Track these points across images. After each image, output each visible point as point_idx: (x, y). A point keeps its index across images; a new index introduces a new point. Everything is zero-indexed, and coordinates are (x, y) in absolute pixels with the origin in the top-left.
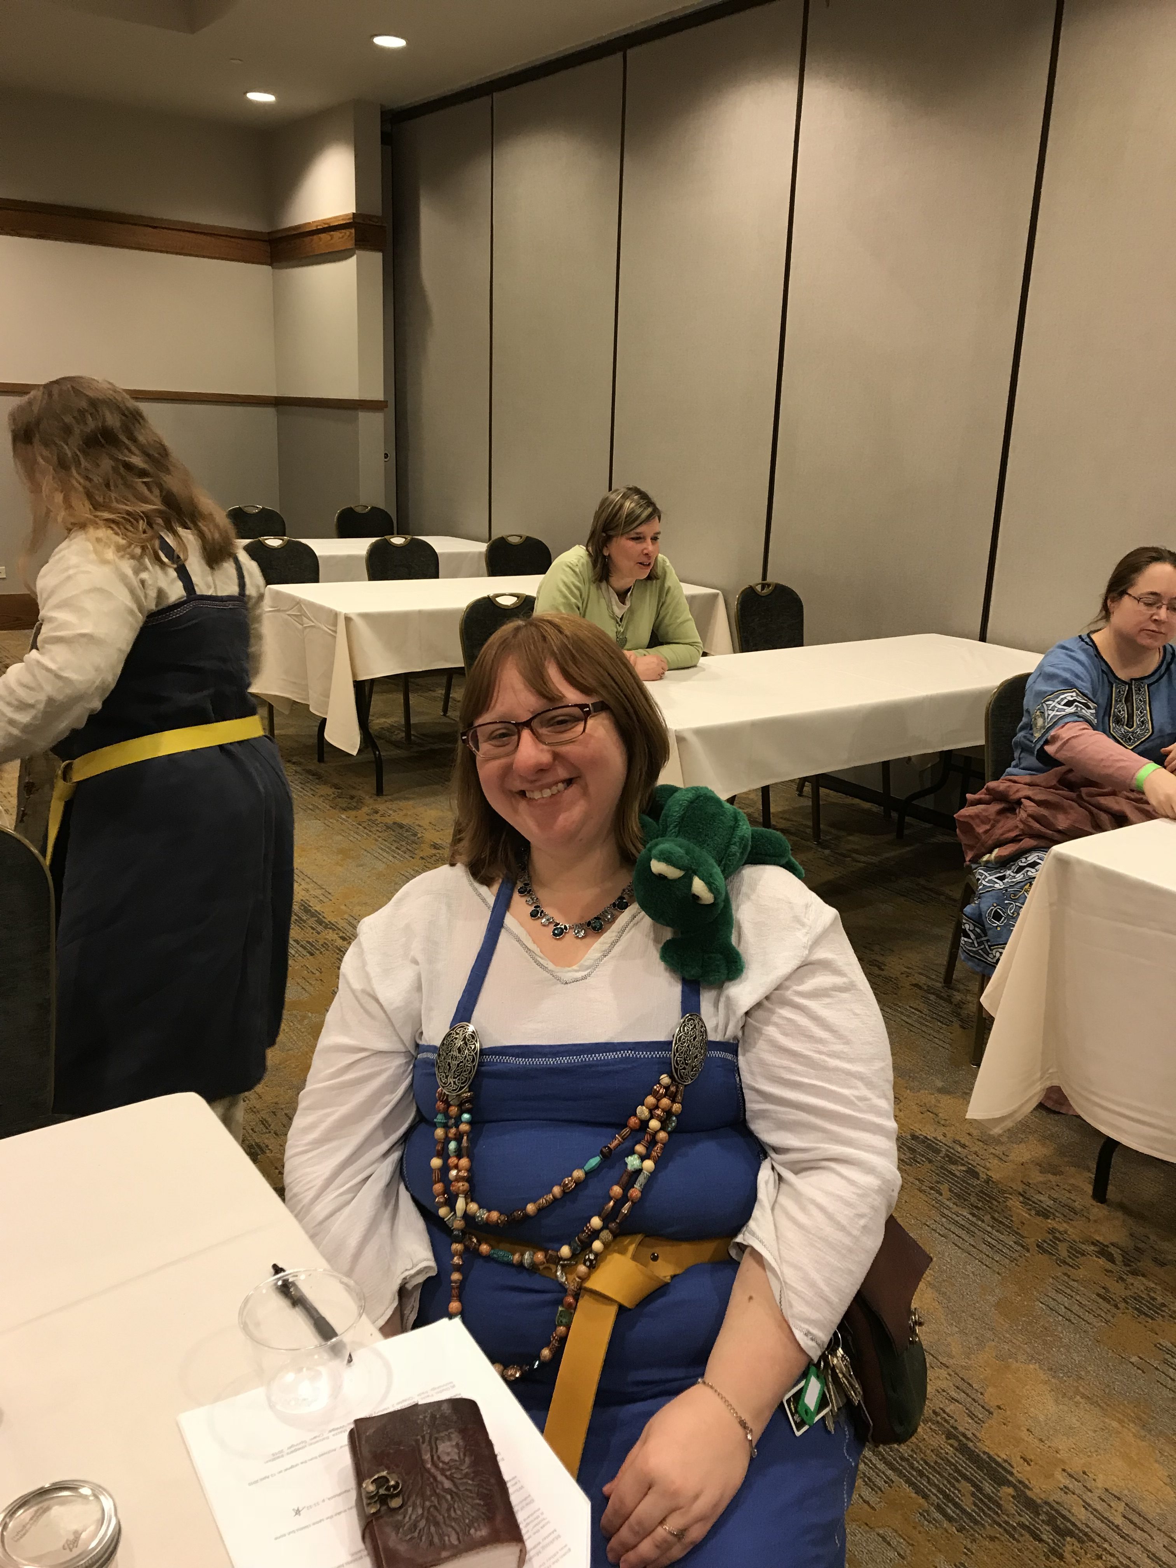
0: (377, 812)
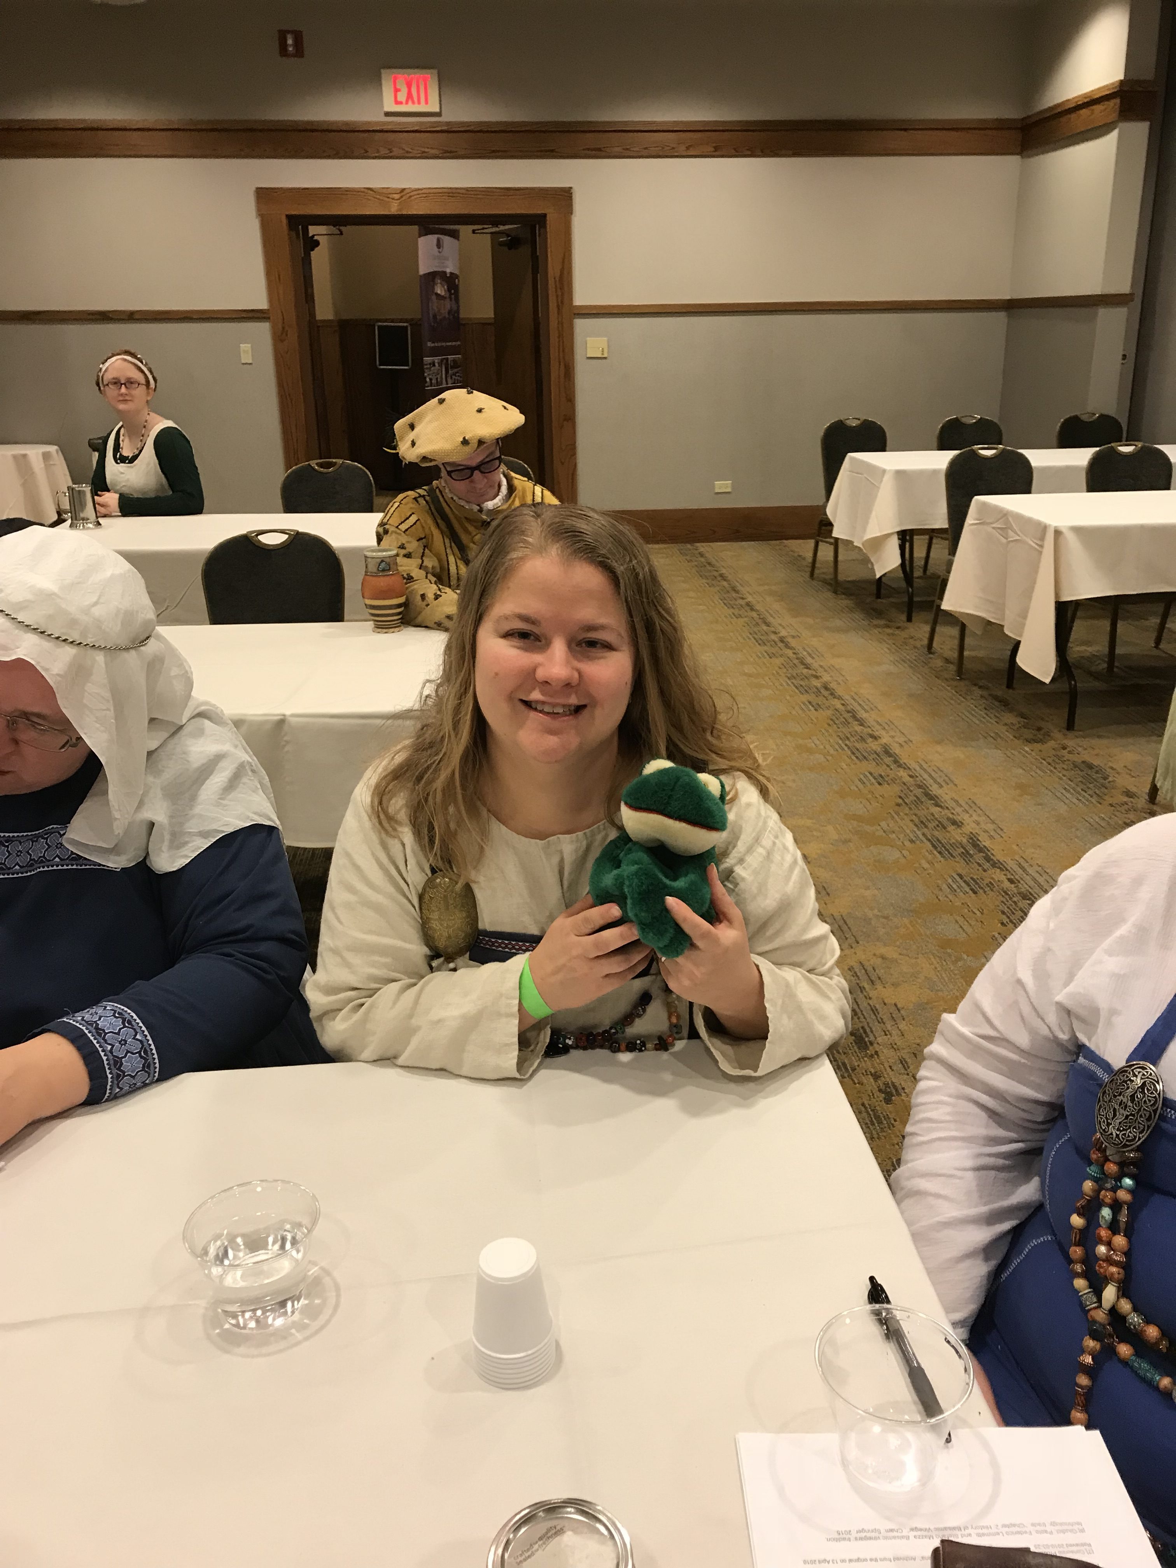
0: (1064, 748)
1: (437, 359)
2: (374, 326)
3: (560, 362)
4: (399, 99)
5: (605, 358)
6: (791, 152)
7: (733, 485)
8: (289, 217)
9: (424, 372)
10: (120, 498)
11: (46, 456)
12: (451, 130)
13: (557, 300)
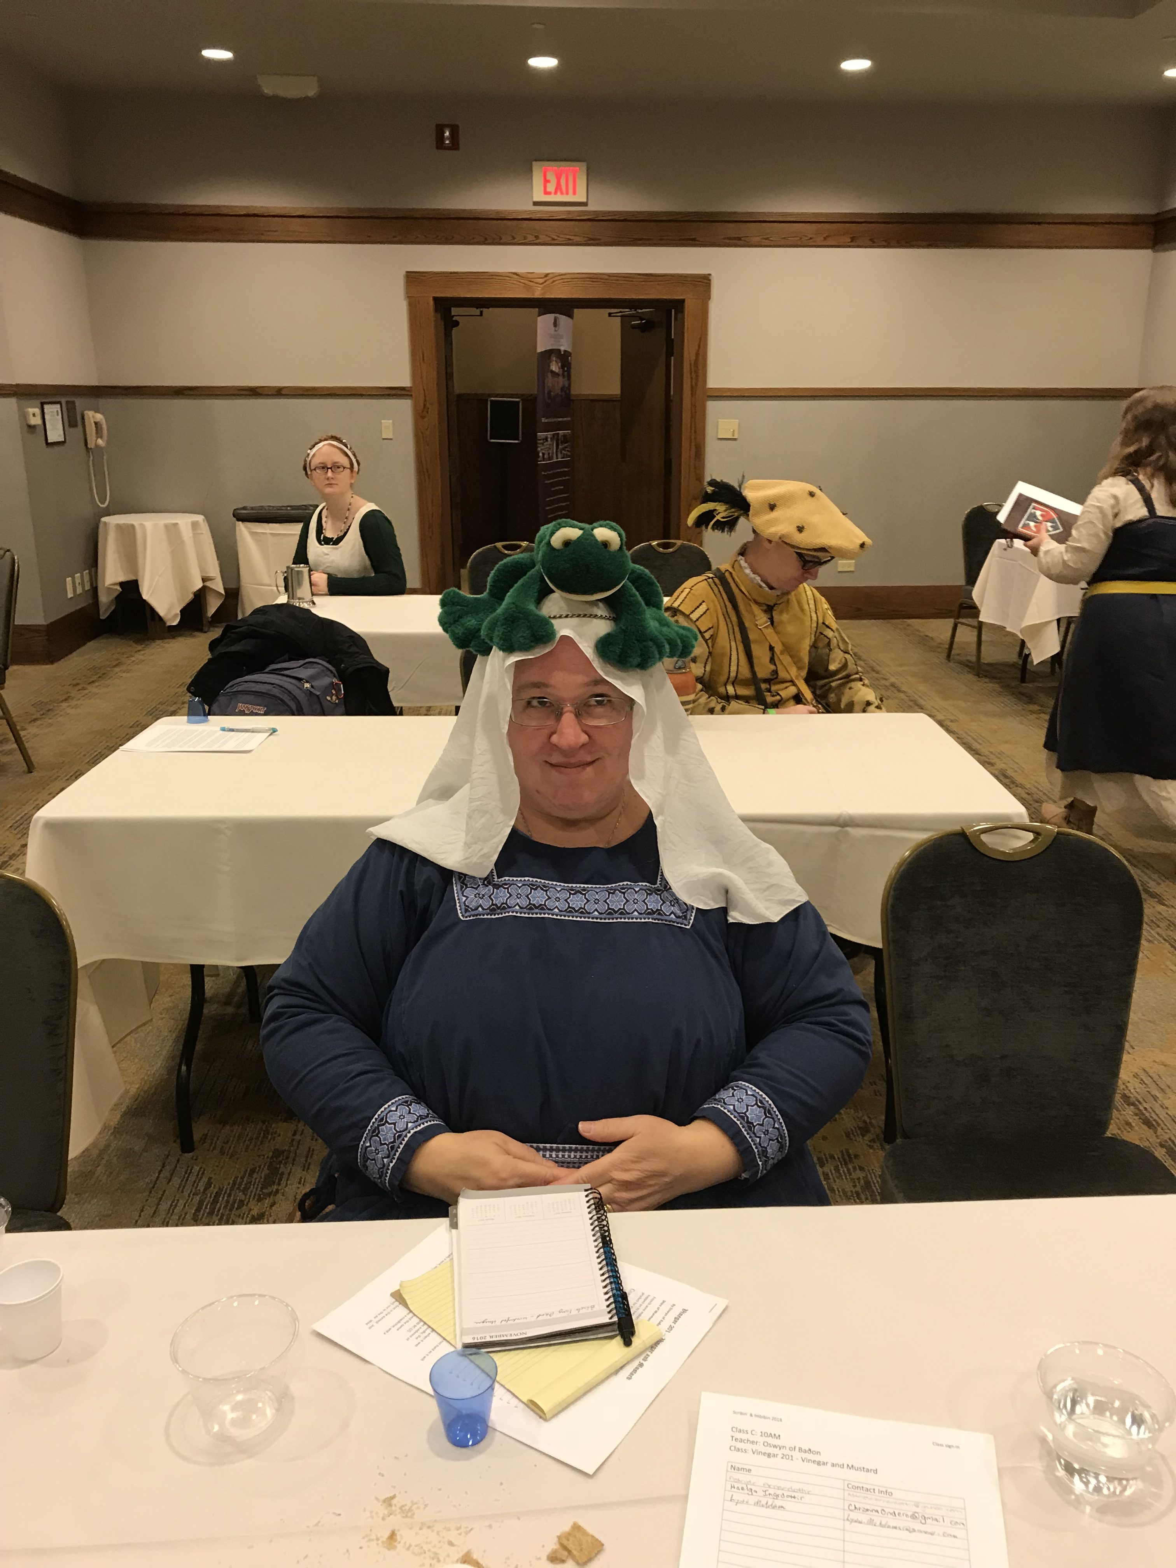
1: (549, 434)
2: (487, 400)
3: (691, 442)
4: (549, 190)
5: (735, 439)
6: (925, 243)
7: (856, 565)
8: (436, 299)
9: (537, 447)
10: (328, 578)
11: (195, 525)
12: (595, 219)
13: (691, 382)
